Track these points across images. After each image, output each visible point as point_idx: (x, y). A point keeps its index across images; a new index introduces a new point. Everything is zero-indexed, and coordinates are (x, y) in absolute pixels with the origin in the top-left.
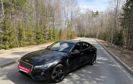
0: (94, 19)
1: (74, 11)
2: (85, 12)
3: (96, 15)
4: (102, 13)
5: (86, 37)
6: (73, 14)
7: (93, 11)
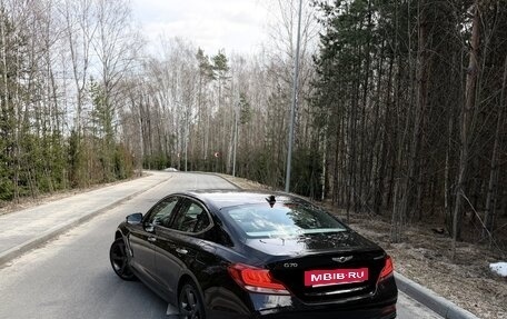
0: (210, 86)
1: (119, 50)
2: (169, 51)
3: (215, 68)
4: (242, 61)
5: (182, 169)
6: (113, 62)
7: (201, 52)
